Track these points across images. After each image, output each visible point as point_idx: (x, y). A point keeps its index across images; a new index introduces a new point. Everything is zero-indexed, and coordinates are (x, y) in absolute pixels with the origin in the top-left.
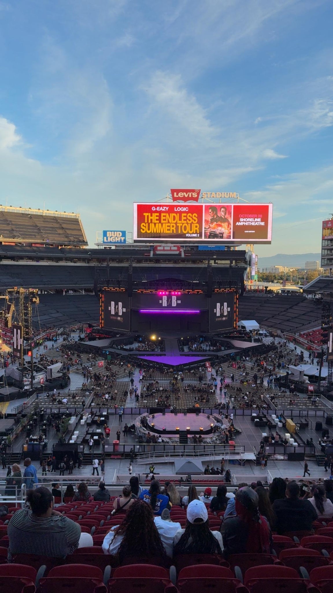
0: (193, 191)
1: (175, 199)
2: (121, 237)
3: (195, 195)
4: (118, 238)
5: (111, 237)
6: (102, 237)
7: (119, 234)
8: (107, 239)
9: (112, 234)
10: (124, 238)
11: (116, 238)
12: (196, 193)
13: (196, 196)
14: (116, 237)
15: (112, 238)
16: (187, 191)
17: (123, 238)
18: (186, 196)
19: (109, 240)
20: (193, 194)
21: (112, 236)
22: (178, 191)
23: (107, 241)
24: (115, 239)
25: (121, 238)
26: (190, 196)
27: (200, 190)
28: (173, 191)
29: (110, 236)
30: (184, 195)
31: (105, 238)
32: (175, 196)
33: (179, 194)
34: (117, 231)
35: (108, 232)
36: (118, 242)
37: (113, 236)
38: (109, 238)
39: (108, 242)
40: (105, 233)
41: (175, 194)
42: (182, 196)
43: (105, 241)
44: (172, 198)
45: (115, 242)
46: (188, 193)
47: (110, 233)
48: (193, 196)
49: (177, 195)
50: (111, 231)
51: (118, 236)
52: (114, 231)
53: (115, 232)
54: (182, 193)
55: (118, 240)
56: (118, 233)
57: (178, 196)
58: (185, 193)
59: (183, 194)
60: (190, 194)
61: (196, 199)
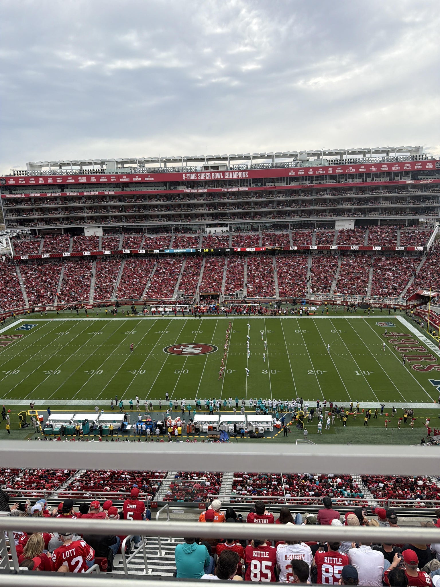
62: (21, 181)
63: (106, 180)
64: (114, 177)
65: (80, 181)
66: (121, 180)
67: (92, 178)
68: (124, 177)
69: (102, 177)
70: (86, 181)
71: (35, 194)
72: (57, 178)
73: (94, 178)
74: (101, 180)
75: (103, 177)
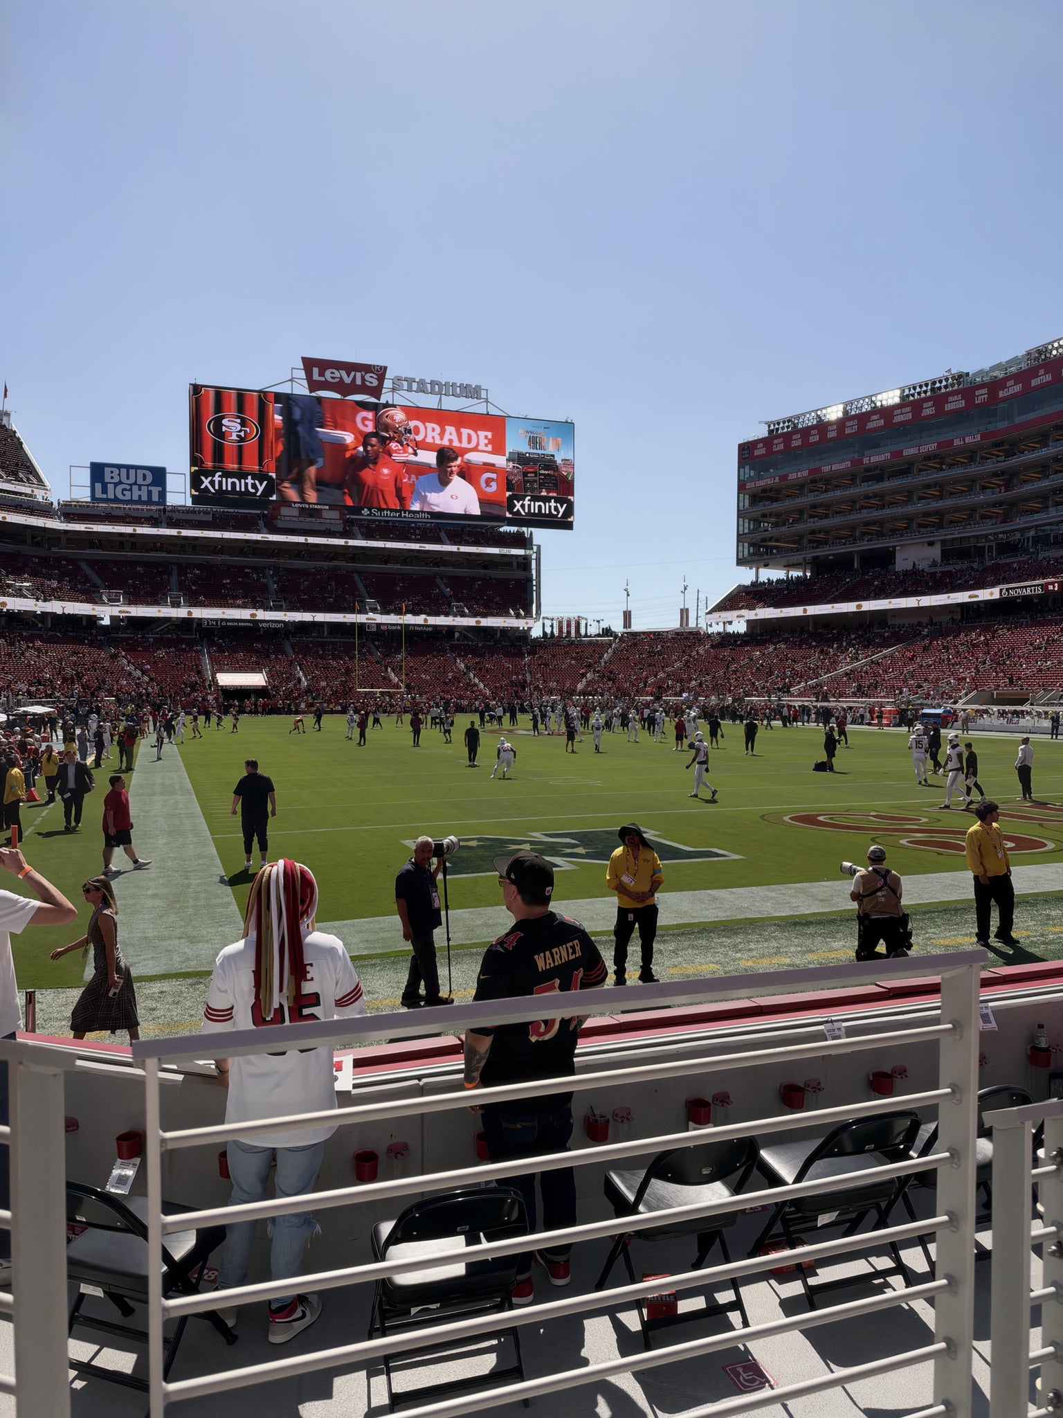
0: (367, 368)
1: (313, 386)
2: (152, 484)
3: (372, 381)
4: (140, 489)
5: (116, 485)
6: (88, 483)
7: (144, 475)
8: (104, 491)
9: (119, 475)
10: (160, 489)
11: (135, 488)
12: (375, 376)
13: (375, 383)
14: (135, 483)
15: (120, 488)
16: (350, 367)
17: (155, 491)
18: (347, 380)
19: (111, 496)
20: (367, 377)
21: (120, 482)
22: (324, 365)
23: (105, 496)
24: (131, 490)
25: (150, 488)
26: (359, 382)
27: (386, 368)
28: (309, 364)
29: (116, 480)
30: (341, 378)
31: (98, 486)
32: (316, 377)
33: (328, 374)
34: (136, 468)
35: (107, 470)
36: (140, 502)
37: (124, 479)
38: (111, 487)
39: (107, 500)
40: (98, 471)
41: (316, 371)
42: (337, 380)
43: (99, 495)
44: (305, 383)
45: (131, 502)
46: (353, 373)
47: (116, 471)
48: (367, 383)
49: (321, 374)
50: (119, 467)
51: (140, 481)
52: (128, 467)
53: (132, 472)
54: (334, 371)
55: (140, 493)
56: (140, 472)
57: (323, 379)
58: (343, 373)
59: (337, 374)
60: (359, 375)
61: (376, 392)
62: (777, 444)
63: (962, 404)
64: (985, 391)
65: (897, 419)
66: (1001, 394)
67: (925, 405)
68: (1009, 384)
69: (951, 399)
70: (910, 416)
71: (799, 474)
72: (848, 424)
73: (930, 403)
74: (948, 407)
75: (955, 398)
